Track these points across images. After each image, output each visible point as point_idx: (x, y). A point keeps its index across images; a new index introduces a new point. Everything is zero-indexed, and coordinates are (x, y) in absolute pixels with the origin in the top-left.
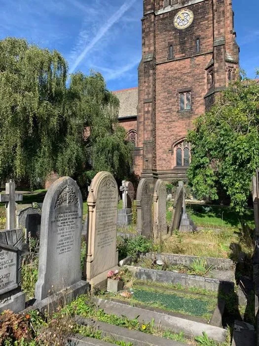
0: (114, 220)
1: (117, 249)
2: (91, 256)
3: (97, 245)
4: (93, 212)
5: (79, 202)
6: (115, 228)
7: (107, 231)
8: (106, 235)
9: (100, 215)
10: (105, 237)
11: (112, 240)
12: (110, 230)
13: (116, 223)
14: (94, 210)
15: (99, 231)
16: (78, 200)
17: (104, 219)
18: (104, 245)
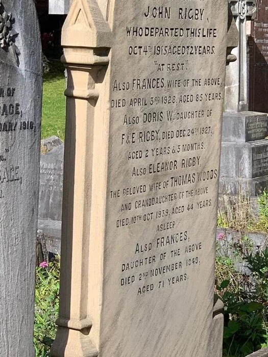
0: (203, 153)
1: (220, 304)
2: (86, 330)
3: (116, 274)
4: (93, 100)
5: (20, 43)
6: (211, 195)
7: (164, 206)
8: (160, 228)
9: (131, 121)
10: (158, 241)
11: (192, 255)
12: (183, 201)
13: (212, 165)
14: (102, 89)
15: (126, 207)
16: (18, 28)
17: (150, 145)
18: (154, 279)
